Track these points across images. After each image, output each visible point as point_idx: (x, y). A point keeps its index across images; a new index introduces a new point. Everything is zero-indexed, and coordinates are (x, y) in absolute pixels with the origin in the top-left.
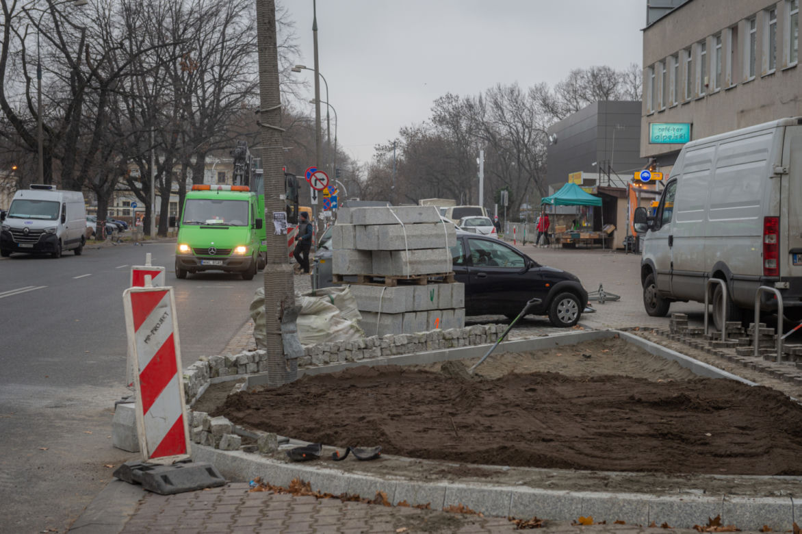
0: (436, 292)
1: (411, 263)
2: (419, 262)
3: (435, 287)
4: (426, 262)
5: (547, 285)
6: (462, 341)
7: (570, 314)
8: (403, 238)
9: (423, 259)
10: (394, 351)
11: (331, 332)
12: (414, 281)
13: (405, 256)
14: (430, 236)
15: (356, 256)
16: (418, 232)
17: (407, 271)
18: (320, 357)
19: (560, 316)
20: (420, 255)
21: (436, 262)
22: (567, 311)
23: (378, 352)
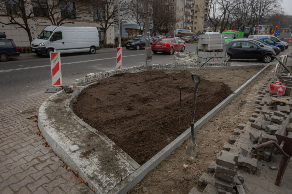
0: (217, 54)
1: (210, 47)
2: (213, 47)
3: (217, 52)
4: (215, 47)
5: (262, 53)
6: (215, 65)
7: (268, 60)
8: (209, 41)
9: (214, 46)
10: (194, 66)
11: (185, 61)
12: (211, 51)
13: (209, 46)
14: (217, 41)
15: (201, 45)
16: (214, 40)
17: (209, 49)
18: (173, 66)
19: (265, 60)
20: (213, 45)
21: (218, 47)
22: (268, 59)
23: (189, 66)
